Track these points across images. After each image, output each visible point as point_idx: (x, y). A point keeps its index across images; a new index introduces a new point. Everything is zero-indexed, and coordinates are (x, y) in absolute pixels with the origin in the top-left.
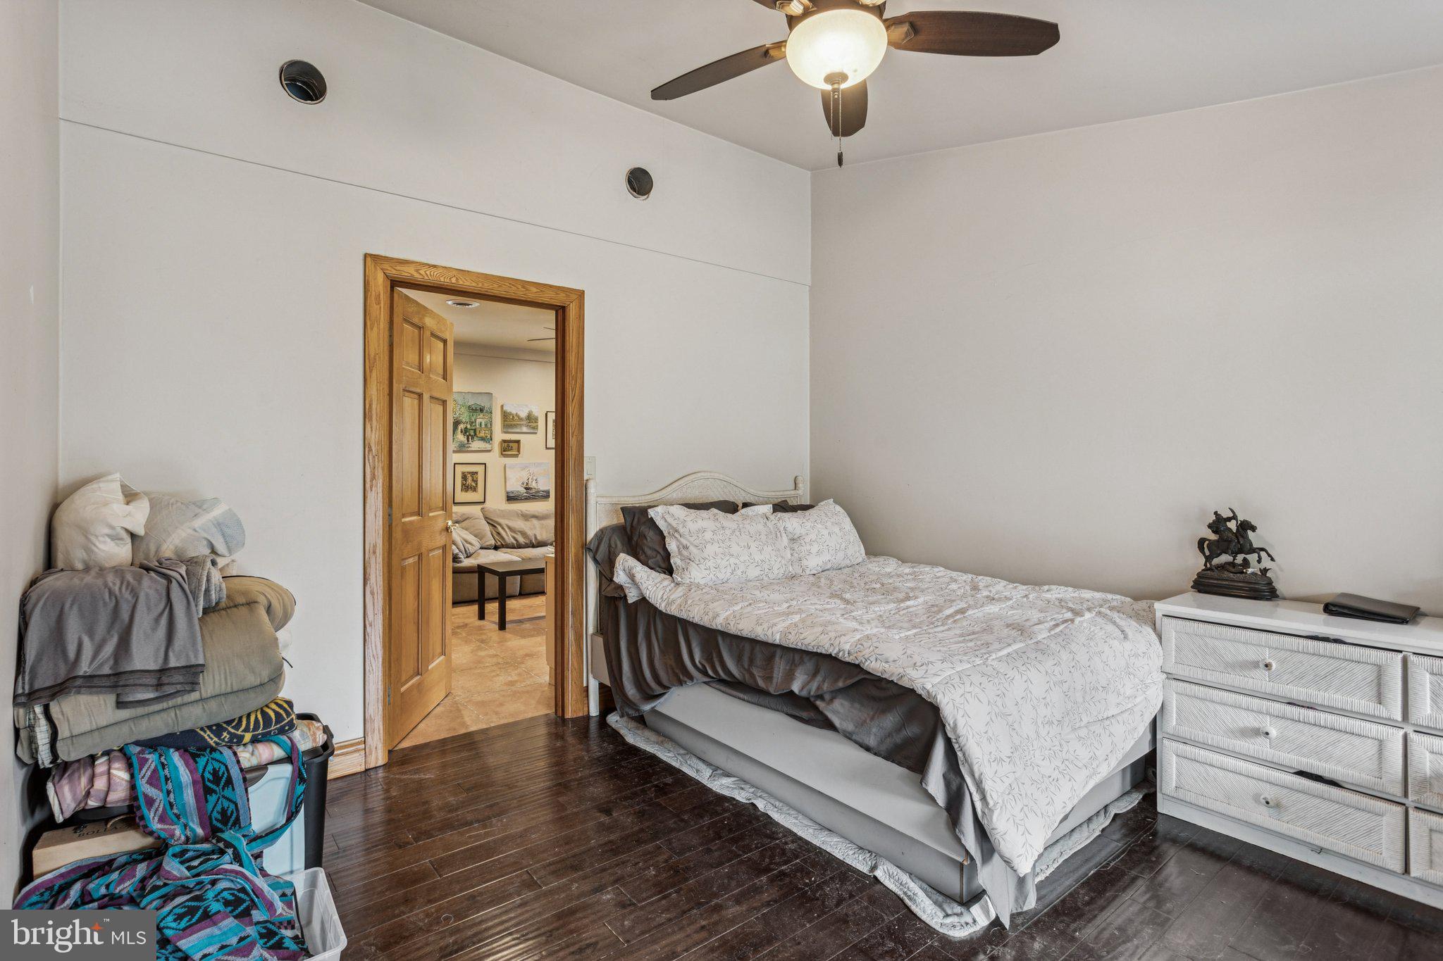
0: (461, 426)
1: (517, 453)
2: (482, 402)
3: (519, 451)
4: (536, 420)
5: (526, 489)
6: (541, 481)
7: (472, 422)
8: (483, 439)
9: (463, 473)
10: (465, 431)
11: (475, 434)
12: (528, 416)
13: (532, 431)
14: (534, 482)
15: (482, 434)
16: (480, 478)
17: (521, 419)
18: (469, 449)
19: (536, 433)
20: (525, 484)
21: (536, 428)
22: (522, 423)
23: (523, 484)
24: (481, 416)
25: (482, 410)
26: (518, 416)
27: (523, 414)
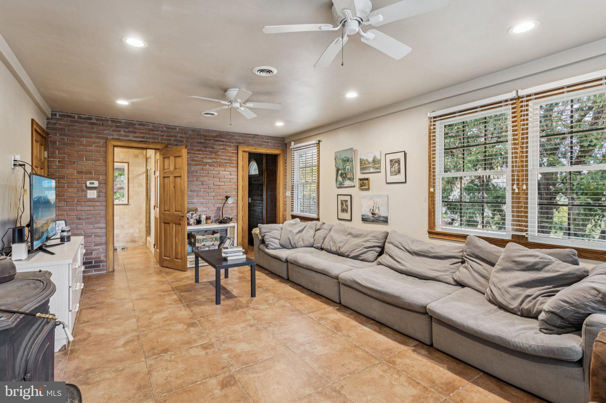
0: (340, 172)
1: (368, 188)
2: (349, 155)
3: (369, 186)
4: (379, 162)
5: (373, 214)
6: (382, 209)
7: (344, 169)
8: (349, 179)
9: (341, 201)
10: (342, 174)
11: (346, 176)
12: (374, 160)
13: (376, 171)
14: (377, 209)
15: (349, 176)
16: (349, 203)
17: (369, 163)
18: (344, 186)
19: (380, 172)
20: (372, 210)
21: (379, 168)
22: (370, 165)
23: (370, 210)
24: (348, 163)
25: (348, 160)
26: (367, 160)
27: (370, 160)
